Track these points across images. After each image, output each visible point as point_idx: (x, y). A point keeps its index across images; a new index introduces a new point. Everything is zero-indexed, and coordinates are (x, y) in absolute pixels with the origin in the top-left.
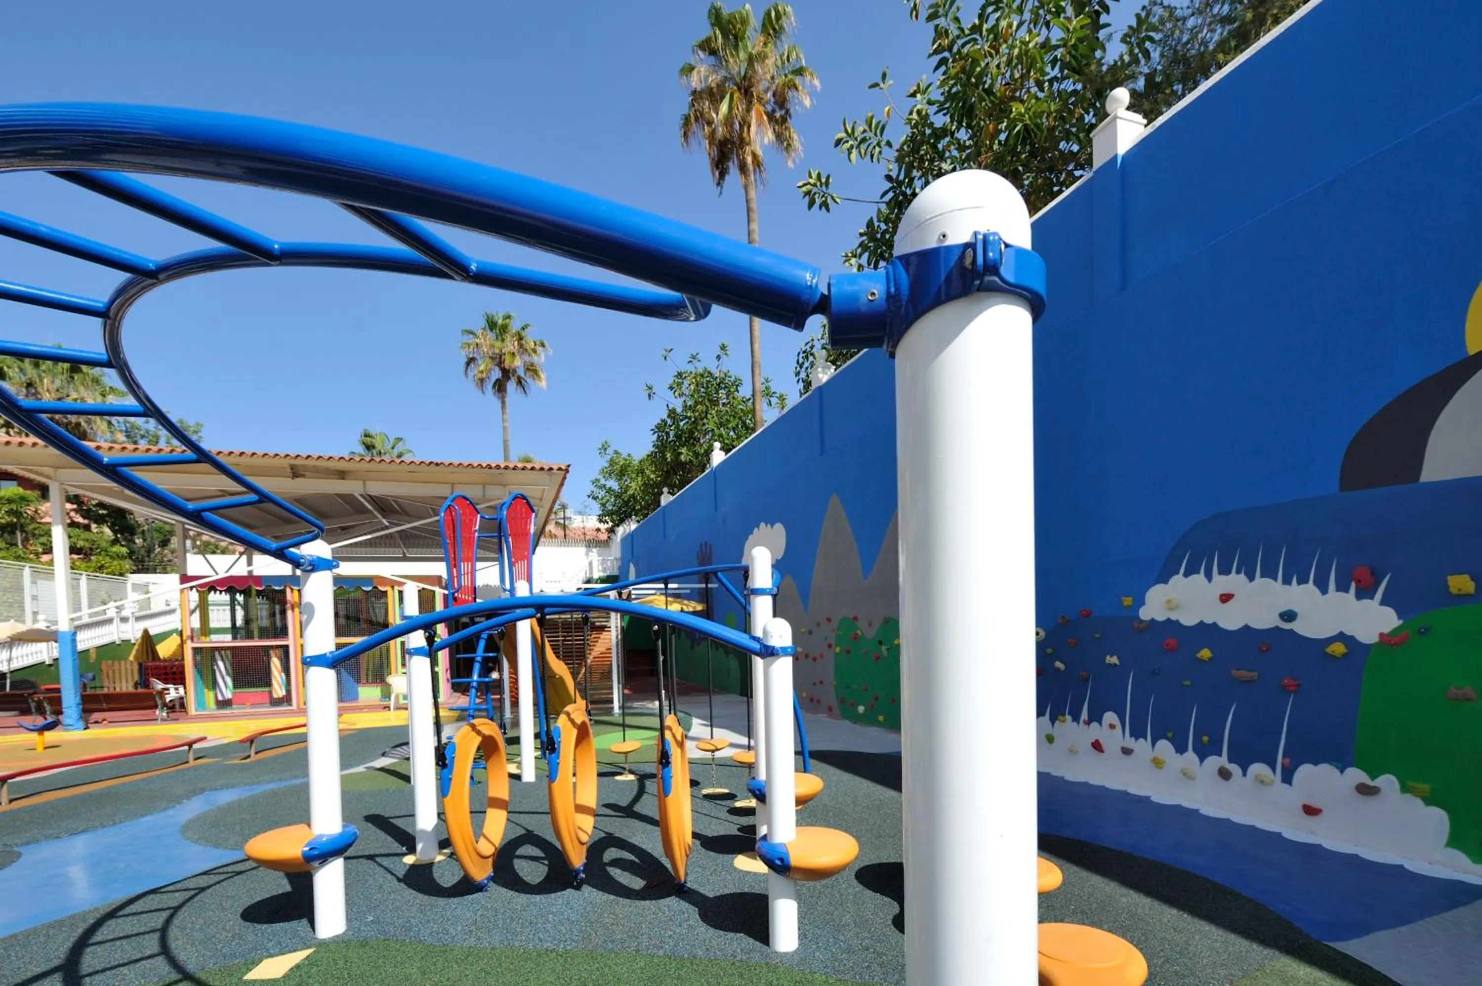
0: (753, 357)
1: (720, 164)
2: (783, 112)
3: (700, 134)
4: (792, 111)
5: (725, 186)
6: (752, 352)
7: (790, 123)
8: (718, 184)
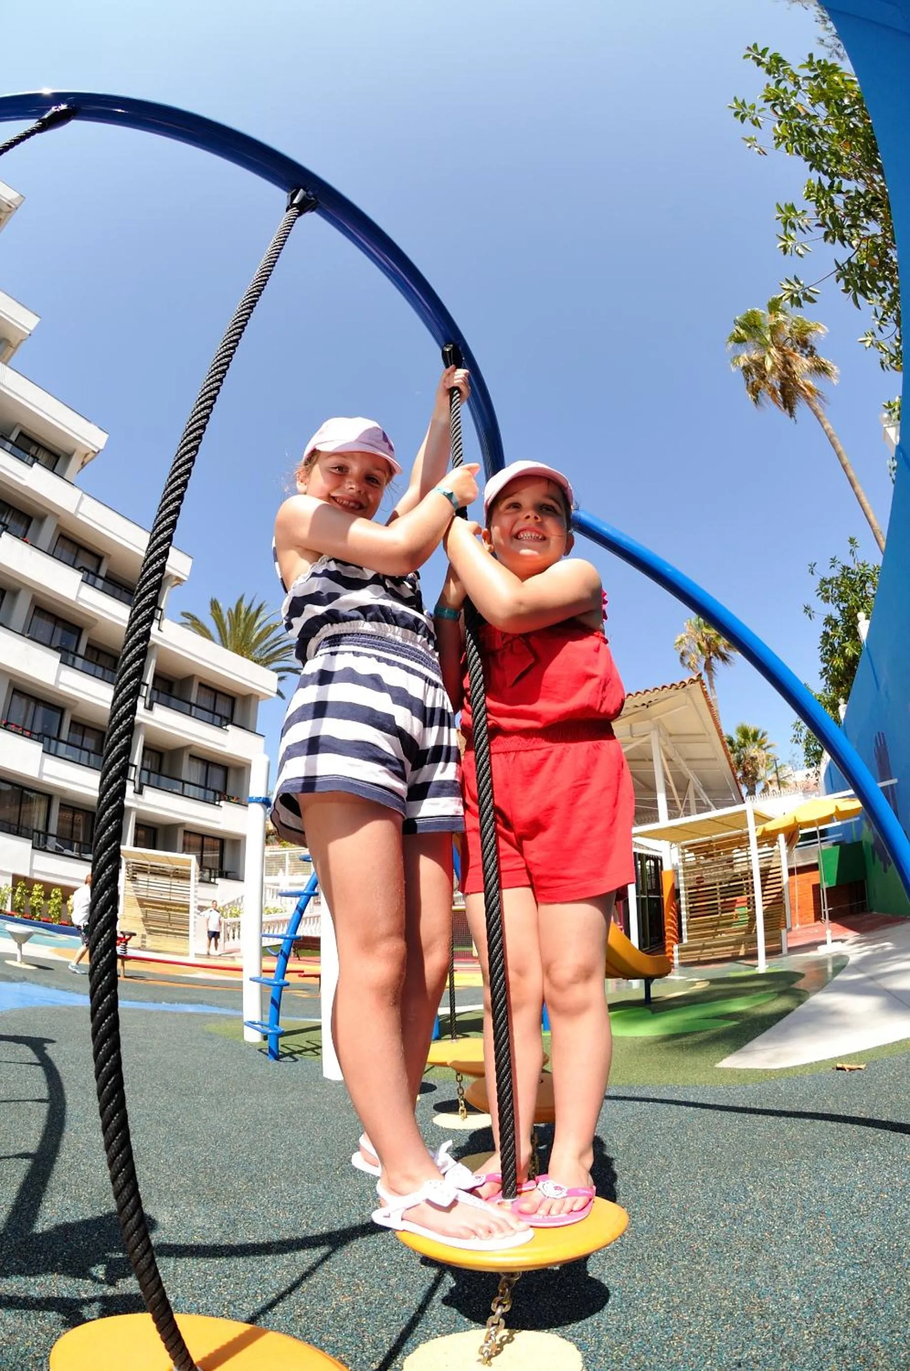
0: (872, 527)
1: (788, 403)
2: (809, 349)
3: (765, 396)
4: (814, 345)
5: (797, 416)
6: (870, 523)
7: (816, 352)
8: (791, 416)
